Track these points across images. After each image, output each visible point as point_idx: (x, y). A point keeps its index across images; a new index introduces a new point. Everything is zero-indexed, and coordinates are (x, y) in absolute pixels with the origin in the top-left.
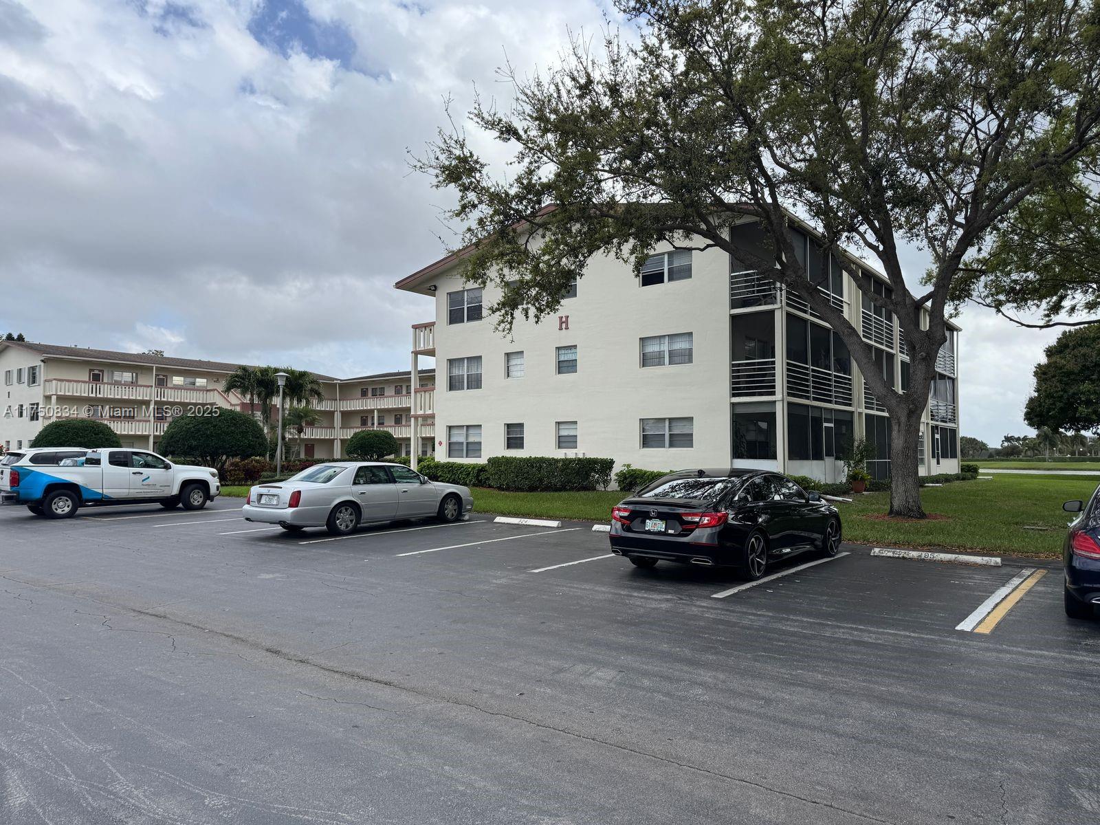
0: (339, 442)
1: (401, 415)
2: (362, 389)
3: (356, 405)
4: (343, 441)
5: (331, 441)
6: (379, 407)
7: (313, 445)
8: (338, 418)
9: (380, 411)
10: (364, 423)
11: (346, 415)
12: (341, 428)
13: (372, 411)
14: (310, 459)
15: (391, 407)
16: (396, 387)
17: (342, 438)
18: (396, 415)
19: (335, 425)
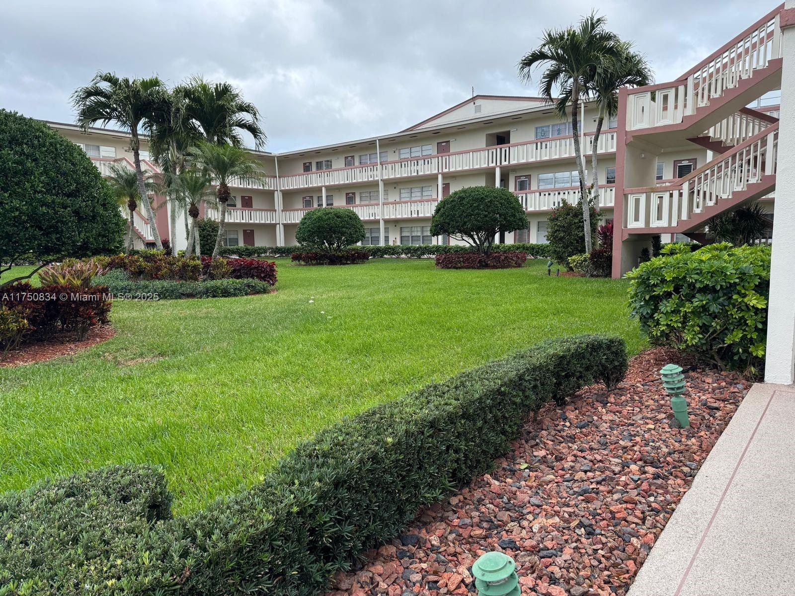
0: (282, 227)
1: (354, 194)
2: (304, 164)
3: (298, 182)
4: (287, 227)
5: (273, 226)
6: (328, 184)
7: (252, 231)
8: (278, 199)
9: (329, 188)
10: (308, 203)
11: (288, 195)
12: (282, 211)
13: (319, 189)
14: (250, 247)
15: (342, 182)
16: (346, 158)
17: (285, 222)
18: (347, 194)
19: (276, 208)
